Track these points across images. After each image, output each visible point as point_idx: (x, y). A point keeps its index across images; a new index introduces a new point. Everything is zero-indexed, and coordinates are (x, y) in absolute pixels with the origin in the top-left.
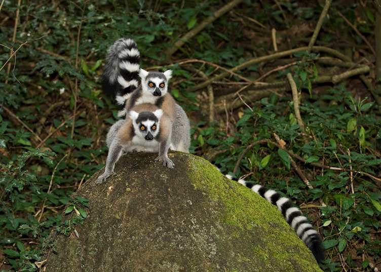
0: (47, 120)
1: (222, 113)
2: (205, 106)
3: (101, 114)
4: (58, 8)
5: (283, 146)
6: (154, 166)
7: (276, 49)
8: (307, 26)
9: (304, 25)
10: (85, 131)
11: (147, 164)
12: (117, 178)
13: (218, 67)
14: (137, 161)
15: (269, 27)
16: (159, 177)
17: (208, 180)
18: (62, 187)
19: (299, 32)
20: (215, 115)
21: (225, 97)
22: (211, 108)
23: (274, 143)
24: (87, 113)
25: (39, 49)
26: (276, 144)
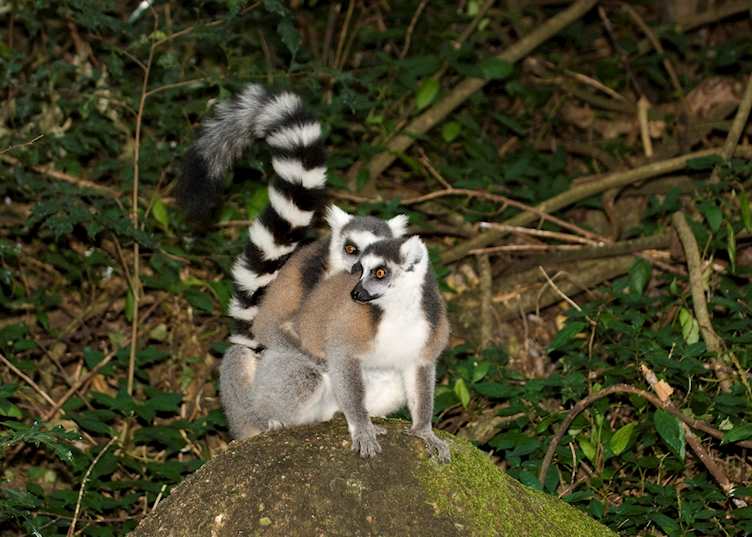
0: (68, 351)
1: (513, 320)
2: (471, 303)
3: (207, 330)
4: (88, 65)
5: (664, 399)
6: (329, 460)
7: (649, 151)
8: (728, 89)
9: (719, 87)
10: (164, 376)
11: (311, 453)
12: (237, 492)
13: (507, 202)
14: (287, 446)
15: (631, 95)
16: (344, 487)
17: (470, 492)
18: (109, 520)
19: (707, 107)
20: (495, 325)
21: (520, 276)
22: (485, 306)
23: (643, 392)
24: (169, 330)
25: (43, 170)
26: (650, 397)
